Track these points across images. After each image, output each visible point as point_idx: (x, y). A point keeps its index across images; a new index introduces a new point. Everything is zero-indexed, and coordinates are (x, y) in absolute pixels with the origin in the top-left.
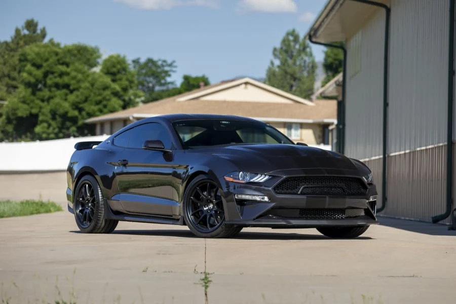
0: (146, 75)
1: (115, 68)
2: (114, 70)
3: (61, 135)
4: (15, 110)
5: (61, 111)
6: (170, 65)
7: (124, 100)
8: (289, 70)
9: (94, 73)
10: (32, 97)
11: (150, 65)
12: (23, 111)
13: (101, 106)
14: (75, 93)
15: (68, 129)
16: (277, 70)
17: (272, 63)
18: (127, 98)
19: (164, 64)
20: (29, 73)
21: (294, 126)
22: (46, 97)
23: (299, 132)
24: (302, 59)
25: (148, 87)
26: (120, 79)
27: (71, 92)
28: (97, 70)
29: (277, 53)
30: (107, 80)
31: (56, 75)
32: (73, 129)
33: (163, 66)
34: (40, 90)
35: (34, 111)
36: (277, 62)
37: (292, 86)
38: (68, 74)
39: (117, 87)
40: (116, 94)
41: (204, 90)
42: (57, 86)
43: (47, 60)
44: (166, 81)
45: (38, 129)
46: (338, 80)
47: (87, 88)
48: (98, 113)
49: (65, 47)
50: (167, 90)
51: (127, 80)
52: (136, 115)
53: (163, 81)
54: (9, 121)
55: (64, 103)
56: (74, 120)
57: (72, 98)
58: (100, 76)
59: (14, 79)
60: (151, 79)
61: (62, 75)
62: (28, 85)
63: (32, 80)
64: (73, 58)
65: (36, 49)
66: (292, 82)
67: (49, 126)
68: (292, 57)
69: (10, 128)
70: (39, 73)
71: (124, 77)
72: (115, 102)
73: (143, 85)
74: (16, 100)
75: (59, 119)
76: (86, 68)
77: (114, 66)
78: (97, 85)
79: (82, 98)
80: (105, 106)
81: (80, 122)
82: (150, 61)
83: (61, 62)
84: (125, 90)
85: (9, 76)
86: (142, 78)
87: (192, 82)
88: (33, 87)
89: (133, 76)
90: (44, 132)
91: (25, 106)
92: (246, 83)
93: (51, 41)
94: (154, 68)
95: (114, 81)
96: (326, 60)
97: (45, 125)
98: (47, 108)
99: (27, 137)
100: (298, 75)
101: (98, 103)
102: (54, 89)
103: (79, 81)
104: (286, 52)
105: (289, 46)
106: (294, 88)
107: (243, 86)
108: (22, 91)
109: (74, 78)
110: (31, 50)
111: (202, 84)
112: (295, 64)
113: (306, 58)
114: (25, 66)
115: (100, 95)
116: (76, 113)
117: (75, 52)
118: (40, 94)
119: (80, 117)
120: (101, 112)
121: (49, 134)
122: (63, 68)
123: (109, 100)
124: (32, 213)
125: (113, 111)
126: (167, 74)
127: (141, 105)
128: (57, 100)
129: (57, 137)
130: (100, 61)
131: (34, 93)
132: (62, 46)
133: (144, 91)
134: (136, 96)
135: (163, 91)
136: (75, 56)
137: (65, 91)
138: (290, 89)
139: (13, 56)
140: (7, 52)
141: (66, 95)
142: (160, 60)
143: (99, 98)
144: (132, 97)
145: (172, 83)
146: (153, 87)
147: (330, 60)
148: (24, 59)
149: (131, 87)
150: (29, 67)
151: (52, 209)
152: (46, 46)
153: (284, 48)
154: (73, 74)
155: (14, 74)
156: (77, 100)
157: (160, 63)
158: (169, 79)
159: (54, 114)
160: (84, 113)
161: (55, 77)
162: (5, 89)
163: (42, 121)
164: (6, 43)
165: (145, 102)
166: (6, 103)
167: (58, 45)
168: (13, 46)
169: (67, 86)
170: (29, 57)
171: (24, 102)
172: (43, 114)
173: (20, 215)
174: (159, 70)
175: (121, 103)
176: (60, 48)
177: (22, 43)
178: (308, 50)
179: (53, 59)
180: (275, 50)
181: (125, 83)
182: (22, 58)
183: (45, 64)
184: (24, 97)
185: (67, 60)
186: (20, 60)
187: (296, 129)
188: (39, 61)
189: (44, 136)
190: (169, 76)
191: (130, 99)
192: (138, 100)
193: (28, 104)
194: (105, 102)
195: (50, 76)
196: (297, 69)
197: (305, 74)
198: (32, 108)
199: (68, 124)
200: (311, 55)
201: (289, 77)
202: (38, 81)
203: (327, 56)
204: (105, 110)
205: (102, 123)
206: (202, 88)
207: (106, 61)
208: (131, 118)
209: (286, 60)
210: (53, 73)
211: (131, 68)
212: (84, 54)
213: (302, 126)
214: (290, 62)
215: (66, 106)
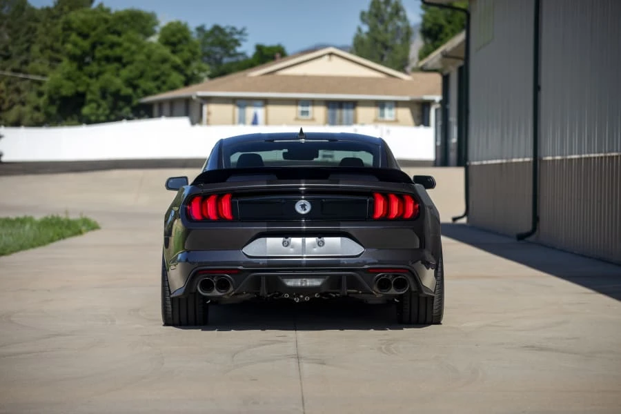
0: (212, 44)
1: (176, 37)
2: (174, 39)
3: (113, 117)
4: (58, 88)
5: (112, 89)
6: (240, 33)
7: (186, 75)
8: (380, 38)
9: (151, 43)
10: (78, 73)
11: (217, 32)
12: (68, 90)
13: (158, 83)
14: (129, 67)
15: (121, 109)
16: (365, 37)
17: (360, 30)
18: (189, 72)
19: (234, 31)
20: (74, 44)
21: (387, 104)
22: (94, 73)
23: (393, 111)
24: (395, 24)
25: (215, 59)
26: (182, 50)
27: (124, 66)
28: (154, 39)
29: (365, 17)
30: (166, 51)
31: (105, 46)
32: (127, 110)
33: (231, 34)
34: (88, 64)
35: (81, 89)
36: (365, 28)
37: (382, 57)
38: (119, 45)
39: (177, 60)
40: (176, 68)
41: (280, 62)
42: (108, 59)
43: (95, 29)
44: (235, 51)
45: (86, 110)
46: (445, 51)
47: (142, 61)
48: (155, 91)
49: (117, 13)
50: (238, 62)
51: (190, 51)
52: (201, 93)
53: (232, 52)
54: (52, 101)
55: (116, 80)
56: (128, 100)
57: (125, 73)
58: (158, 47)
59: (58, 51)
60: (218, 49)
61: (112, 46)
62: (73, 58)
63: (78, 52)
64: (125, 26)
65: (82, 16)
66: (384, 52)
67: (99, 106)
68: (382, 21)
69: (53, 110)
70: (86, 44)
71: (186, 48)
72: (176, 77)
73: (209, 56)
74: (58, 76)
75: (110, 99)
76: (141, 37)
77: (174, 35)
78: (155, 57)
79: (137, 73)
80: (164, 83)
81: (135, 102)
82: (217, 28)
83: (111, 30)
84: (187, 63)
85: (52, 48)
86: (207, 49)
87: (266, 52)
88: (80, 60)
89: (196, 46)
90: (92, 114)
91: (70, 84)
92: (331, 54)
93: (101, 6)
94: (221, 37)
95: (174, 52)
96: (423, 25)
97: (94, 105)
98: (96, 85)
99: (73, 119)
100: (390, 44)
101: (156, 78)
102: (103, 63)
103: (133, 53)
104: (376, 16)
105: (379, 9)
106: (386, 59)
107: (327, 58)
108: (66, 66)
109: (127, 49)
110: (76, 17)
111: (278, 55)
112: (386, 30)
113: (400, 24)
114: (69, 36)
115: (158, 69)
116: (129, 91)
117: (128, 19)
118: (87, 69)
119: (134, 96)
120: (160, 89)
121: (98, 116)
122: (114, 38)
123: (169, 75)
124: (52, 241)
125: (173, 88)
126: (237, 43)
127: (206, 79)
128: (107, 76)
129: (108, 120)
130: (158, 29)
131: (80, 68)
132: (113, 11)
133: (210, 64)
134: (200, 70)
135: (232, 64)
136: (127, 23)
137: (116, 65)
138: (380, 60)
139: (56, 25)
140: (49, 20)
141: (118, 69)
142: (228, 27)
143: (157, 73)
144: (196, 72)
145: (242, 54)
146: (221, 58)
147: (428, 25)
148: (68, 28)
149: (194, 59)
150: (74, 37)
151: (84, 228)
152: (94, 12)
153: (374, 11)
154: (126, 44)
155: (58, 45)
156: (132, 75)
157: (228, 31)
158: (239, 50)
159: (104, 93)
160: (139, 91)
161: (106, 49)
162: (48, 63)
163: (92, 101)
164: (48, 9)
165: (211, 77)
166: (47, 79)
167: (108, 11)
168: (56, 12)
169: (118, 59)
170: (74, 26)
171: (69, 78)
172: (92, 92)
173: (33, 246)
174: (228, 39)
175: (182, 78)
176: (111, 15)
177: (66, 8)
178: (401, 14)
179: (102, 27)
180: (363, 14)
181: (187, 55)
182: (66, 26)
183: (93, 34)
184: (69, 73)
185: (119, 28)
186: (64, 29)
187: (390, 108)
188: (85, 30)
189: (93, 118)
190: (239, 45)
191: (193, 74)
192: (202, 75)
193: (74, 81)
194: (163, 78)
195: (99, 48)
196: (389, 36)
197: (398, 42)
198: (78, 85)
199: (121, 104)
200: (405, 19)
201: (379, 45)
202: (85, 54)
203: (425, 19)
204: (164, 87)
205: (161, 103)
206: (278, 60)
207: (164, 29)
208: (194, 97)
209: (376, 26)
210: (102, 44)
211: (194, 36)
212: (139, 21)
213: (397, 104)
214: (381, 27)
215: (118, 83)
